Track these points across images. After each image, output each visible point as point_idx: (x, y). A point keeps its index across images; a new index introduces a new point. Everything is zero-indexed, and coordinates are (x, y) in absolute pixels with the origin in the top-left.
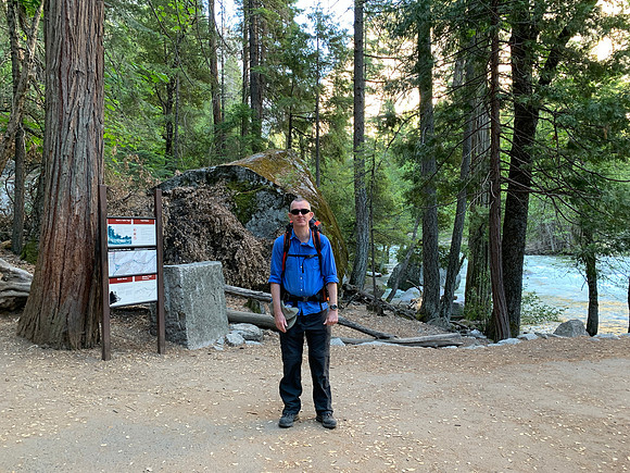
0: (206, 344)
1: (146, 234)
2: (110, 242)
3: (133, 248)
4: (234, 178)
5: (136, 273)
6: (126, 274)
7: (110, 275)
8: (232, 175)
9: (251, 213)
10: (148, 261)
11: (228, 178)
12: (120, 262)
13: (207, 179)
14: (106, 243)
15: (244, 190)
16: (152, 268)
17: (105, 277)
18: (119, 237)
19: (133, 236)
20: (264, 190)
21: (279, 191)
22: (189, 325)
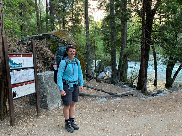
0: (55, 106)
1: (28, 61)
2: (11, 67)
3: (23, 69)
4: (49, 38)
5: (25, 81)
6: (20, 82)
7: (12, 83)
8: (48, 37)
9: (56, 50)
10: (30, 75)
11: (46, 38)
12: (17, 76)
13: (39, 38)
14: (9, 67)
15: (53, 42)
16: (32, 77)
17: (9, 85)
18: (15, 64)
19: (22, 63)
20: (60, 42)
21: (66, 43)
22: (48, 100)
